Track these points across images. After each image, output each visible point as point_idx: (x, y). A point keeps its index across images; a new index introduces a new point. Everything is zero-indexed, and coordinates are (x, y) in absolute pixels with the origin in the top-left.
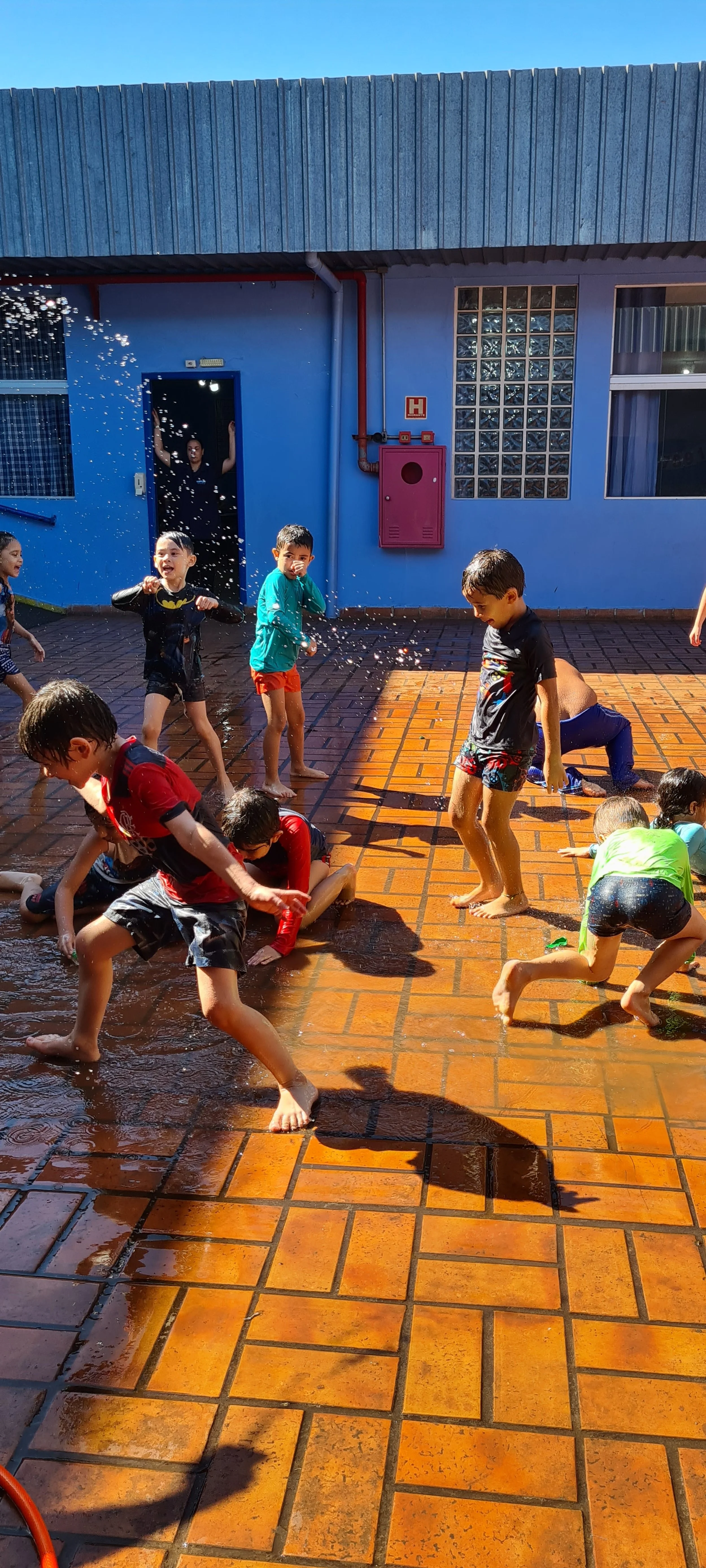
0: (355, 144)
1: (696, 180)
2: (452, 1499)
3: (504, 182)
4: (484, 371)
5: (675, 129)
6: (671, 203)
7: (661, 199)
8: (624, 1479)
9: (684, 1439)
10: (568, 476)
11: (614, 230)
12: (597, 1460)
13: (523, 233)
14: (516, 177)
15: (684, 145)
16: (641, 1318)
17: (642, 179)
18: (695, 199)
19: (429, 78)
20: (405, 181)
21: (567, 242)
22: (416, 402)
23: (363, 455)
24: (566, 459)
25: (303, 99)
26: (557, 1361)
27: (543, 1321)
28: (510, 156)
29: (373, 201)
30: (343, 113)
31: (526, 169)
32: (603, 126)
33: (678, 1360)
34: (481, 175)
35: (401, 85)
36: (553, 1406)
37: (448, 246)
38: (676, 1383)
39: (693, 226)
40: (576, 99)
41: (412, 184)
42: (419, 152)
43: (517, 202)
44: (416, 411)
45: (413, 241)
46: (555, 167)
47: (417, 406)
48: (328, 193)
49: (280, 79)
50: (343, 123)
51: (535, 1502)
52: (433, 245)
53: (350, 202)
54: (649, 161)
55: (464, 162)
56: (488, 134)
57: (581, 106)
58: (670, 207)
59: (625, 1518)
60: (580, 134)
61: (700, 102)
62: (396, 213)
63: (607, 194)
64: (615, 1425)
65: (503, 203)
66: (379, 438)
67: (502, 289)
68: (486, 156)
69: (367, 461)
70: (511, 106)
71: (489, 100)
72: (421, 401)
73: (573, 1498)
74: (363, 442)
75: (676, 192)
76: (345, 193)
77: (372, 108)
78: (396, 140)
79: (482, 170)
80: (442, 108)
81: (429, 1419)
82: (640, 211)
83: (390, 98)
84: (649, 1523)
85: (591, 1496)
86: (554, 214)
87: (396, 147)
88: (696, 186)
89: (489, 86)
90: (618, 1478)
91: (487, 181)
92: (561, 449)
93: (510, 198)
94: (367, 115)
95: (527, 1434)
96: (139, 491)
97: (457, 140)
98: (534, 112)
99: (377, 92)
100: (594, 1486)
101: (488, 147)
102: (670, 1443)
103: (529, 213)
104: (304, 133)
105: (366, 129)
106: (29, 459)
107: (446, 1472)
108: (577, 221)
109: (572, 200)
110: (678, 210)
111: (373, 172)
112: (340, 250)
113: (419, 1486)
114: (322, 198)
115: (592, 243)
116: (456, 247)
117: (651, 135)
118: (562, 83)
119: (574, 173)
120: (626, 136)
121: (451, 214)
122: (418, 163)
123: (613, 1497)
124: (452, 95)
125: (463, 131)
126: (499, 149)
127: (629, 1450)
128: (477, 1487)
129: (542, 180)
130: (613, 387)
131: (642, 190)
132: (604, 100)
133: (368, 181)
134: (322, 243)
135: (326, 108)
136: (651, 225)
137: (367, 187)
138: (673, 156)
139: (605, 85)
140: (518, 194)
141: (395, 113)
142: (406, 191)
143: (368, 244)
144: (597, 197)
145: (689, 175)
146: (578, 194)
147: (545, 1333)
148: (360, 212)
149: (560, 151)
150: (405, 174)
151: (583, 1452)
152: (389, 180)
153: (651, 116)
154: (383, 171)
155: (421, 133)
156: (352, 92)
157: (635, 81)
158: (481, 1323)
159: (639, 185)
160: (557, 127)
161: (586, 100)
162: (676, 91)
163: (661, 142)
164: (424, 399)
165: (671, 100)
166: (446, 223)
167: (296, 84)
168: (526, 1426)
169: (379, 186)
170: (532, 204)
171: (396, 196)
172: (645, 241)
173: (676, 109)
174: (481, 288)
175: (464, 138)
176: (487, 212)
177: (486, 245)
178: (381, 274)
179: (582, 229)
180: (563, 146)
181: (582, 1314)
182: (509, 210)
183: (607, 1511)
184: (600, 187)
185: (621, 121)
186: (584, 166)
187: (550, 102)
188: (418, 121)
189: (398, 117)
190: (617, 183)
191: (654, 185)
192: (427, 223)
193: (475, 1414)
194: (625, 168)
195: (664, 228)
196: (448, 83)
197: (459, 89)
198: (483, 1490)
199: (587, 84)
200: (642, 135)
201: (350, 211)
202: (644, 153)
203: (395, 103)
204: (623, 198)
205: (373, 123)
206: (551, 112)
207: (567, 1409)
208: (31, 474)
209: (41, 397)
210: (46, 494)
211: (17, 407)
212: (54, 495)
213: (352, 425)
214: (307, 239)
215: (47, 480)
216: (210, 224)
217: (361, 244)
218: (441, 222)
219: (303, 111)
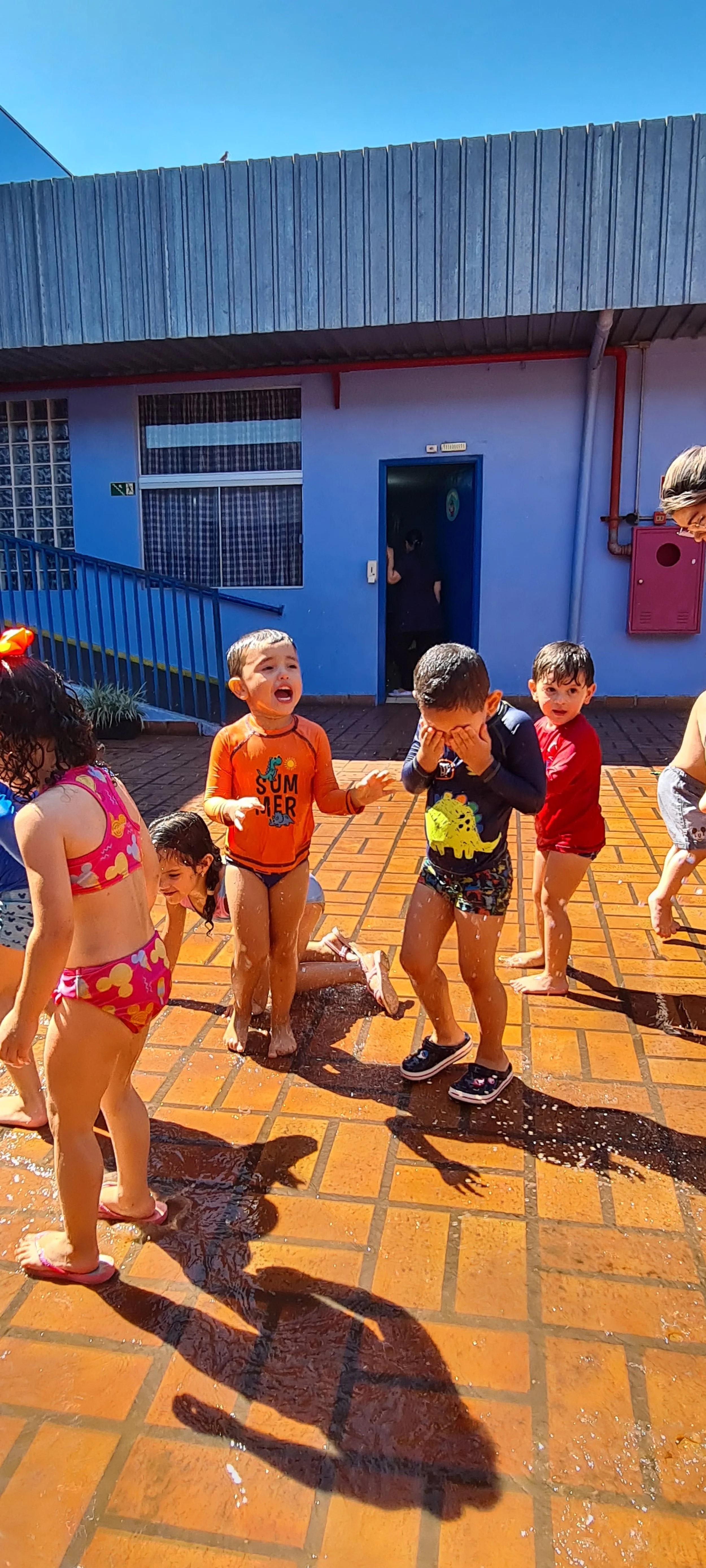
0: (671, 190)
23: (613, 537)
25: (615, 143)
29: (690, 250)
30: (662, 157)
48: (637, 245)
49: (590, 125)
50: (660, 167)
53: (662, 253)
66: (632, 518)
69: (617, 543)
74: (615, 523)
76: (657, 244)
77: (695, 150)
94: (687, 159)
96: (372, 578)
99: (702, 132)
104: (614, 182)
105: (684, 175)
106: (257, 550)
111: (691, 219)
112: (646, 306)
114: (630, 251)
133: (685, 229)
134: (630, 298)
135: (641, 152)
137: (684, 236)
143: (680, 298)
148: (672, 263)
156: (672, 133)
167: (608, 129)
169: (696, 234)
178: (644, 349)
201: (665, 261)
208: (257, 565)
209: (272, 488)
210: (272, 585)
211: (248, 499)
212: (280, 585)
213: (601, 507)
214: (610, 295)
215: (274, 571)
216: (502, 285)
217: (671, 298)
219: (615, 158)
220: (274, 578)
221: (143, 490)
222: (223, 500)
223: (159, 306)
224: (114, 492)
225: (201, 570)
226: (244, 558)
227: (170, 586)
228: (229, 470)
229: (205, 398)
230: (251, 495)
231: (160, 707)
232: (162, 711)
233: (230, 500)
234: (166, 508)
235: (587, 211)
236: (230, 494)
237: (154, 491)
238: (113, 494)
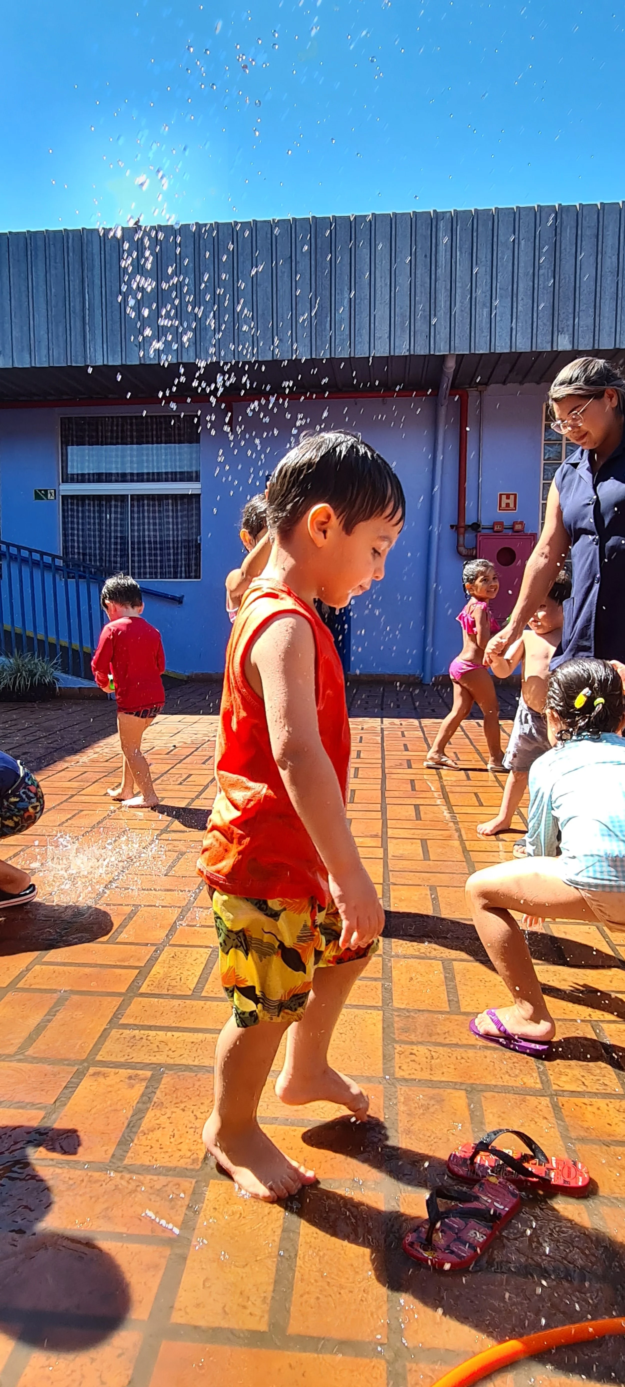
0: (499, 263)
19: (570, 208)
20: (544, 293)
22: (508, 497)
23: (462, 541)
25: (454, 227)
29: (515, 310)
30: (490, 238)
34: (614, 288)
35: (544, 214)
37: (582, 348)
41: (550, 296)
42: (557, 269)
44: (508, 505)
45: (550, 344)
47: (508, 501)
48: (473, 303)
49: (434, 211)
50: (489, 246)
52: (569, 347)
55: (598, 277)
62: (535, 320)
66: (476, 527)
69: (466, 546)
71: (623, 226)
72: (512, 497)
74: (462, 530)
76: (489, 304)
77: (517, 233)
78: (537, 260)
79: (614, 285)
80: (579, 233)
83: (533, 224)
87: (537, 265)
89: (623, 214)
91: (620, 292)
94: (512, 239)
97: (591, 260)
99: (521, 221)
104: (452, 256)
111: (515, 286)
112: (483, 352)
114: (468, 309)
121: (585, 321)
122: (557, 279)
124: (589, 222)
125: (598, 252)
133: (510, 294)
134: (466, 346)
135: (475, 234)
137: (510, 299)
141: (538, 236)
143: (508, 346)
148: (501, 320)
150: (543, 288)
152: (530, 293)
154: (524, 285)
155: (561, 254)
156: (498, 220)
164: (515, 495)
166: (580, 329)
167: (448, 214)
169: (520, 298)
171: (535, 306)
175: (599, 257)
178: (481, 392)
188: (558, 244)
189: (540, 240)
192: (563, 328)
196: (585, 212)
197: (596, 217)
203: (537, 230)
205: (516, 246)
208: (161, 561)
209: (175, 497)
210: (174, 578)
211: (154, 505)
212: (181, 578)
213: (450, 516)
214: (452, 343)
215: (175, 567)
216: (365, 332)
217: (502, 347)
218: (576, 327)
219: (454, 237)
220: (176, 573)
221: (63, 496)
222: (132, 506)
223: (80, 340)
224: (38, 497)
225: (112, 559)
226: (150, 555)
227: (85, 578)
228: (138, 481)
229: (118, 421)
230: (157, 503)
231: (73, 675)
232: (75, 678)
233: (138, 506)
234: (83, 512)
235: (433, 277)
236: (138, 501)
237: (72, 497)
238: (36, 499)
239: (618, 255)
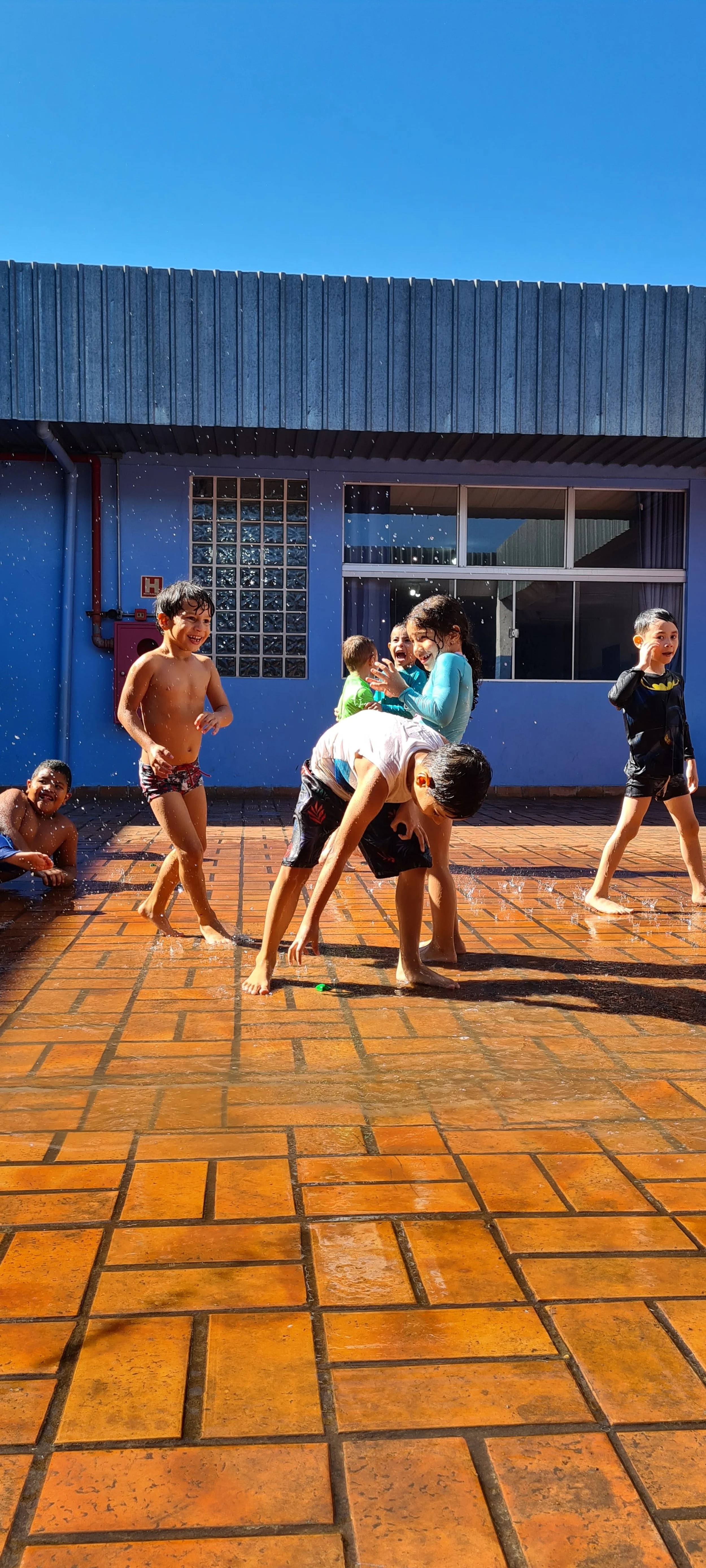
0: (87, 325)
1: (412, 379)
2: (126, 1545)
3: (233, 368)
4: (221, 555)
5: (391, 333)
6: (390, 397)
7: (382, 393)
8: (405, 1485)
9: (492, 1427)
10: (305, 657)
11: (339, 418)
12: (363, 1467)
13: (254, 415)
14: (245, 366)
15: (400, 347)
16: (420, 1301)
17: (363, 375)
18: (412, 395)
19: (160, 272)
20: (137, 361)
21: (296, 426)
22: (152, 581)
23: (97, 631)
24: (303, 640)
25: (35, 280)
26: (301, 1359)
27: (280, 1319)
28: (239, 346)
29: (106, 377)
30: (75, 296)
31: (255, 358)
32: (326, 326)
33: (474, 1342)
34: (212, 362)
35: (133, 276)
36: (295, 1409)
37: (180, 423)
38: (474, 1367)
39: (412, 419)
40: (299, 301)
41: (144, 365)
42: (150, 336)
43: (247, 388)
45: (146, 417)
46: (282, 358)
47: (152, 586)
48: (59, 367)
49: (12, 262)
50: (75, 305)
51: (266, 1531)
52: (166, 421)
53: (82, 377)
54: (369, 359)
55: (195, 348)
56: (217, 326)
57: (304, 307)
58: (390, 401)
59: (410, 1535)
60: (304, 331)
61: (413, 312)
62: (128, 389)
63: (332, 386)
64: (388, 1422)
65: (234, 388)
66: (114, 614)
67: (236, 479)
68: (216, 345)
69: (101, 637)
70: (239, 302)
71: (217, 295)
72: (157, 581)
73: (328, 1519)
74: (97, 618)
75: (395, 389)
76: (76, 368)
77: (104, 294)
78: (127, 324)
79: (213, 357)
80: (172, 299)
81: (98, 1446)
82: (362, 402)
83: (122, 286)
84: (449, 1536)
85: (356, 1513)
86: (283, 400)
87: (127, 330)
88: (412, 384)
89: (217, 283)
90: (396, 1485)
91: (218, 366)
92: (298, 630)
93: (240, 383)
94: (99, 300)
95: (253, 1448)
97: (187, 328)
98: (261, 309)
99: (109, 281)
100: (360, 1499)
101: (218, 337)
102: (471, 1434)
103: (258, 398)
104: (36, 312)
105: (98, 313)
107: (119, 1510)
108: (304, 408)
109: (299, 388)
110: (397, 404)
111: (105, 351)
112: (72, 421)
113: (69, 1535)
114: (54, 372)
115: (320, 428)
116: (189, 424)
117: (369, 337)
118: (286, 286)
119: (300, 365)
120: (347, 337)
121: (183, 394)
122: (150, 347)
123: (390, 1510)
124: (182, 289)
125: (194, 321)
126: (228, 339)
127: (412, 1449)
128: (170, 1523)
129: (270, 369)
130: (345, 574)
131: (364, 385)
132: (326, 303)
133: (100, 359)
134: (54, 413)
135: (58, 290)
136: (374, 416)
137: (100, 365)
138: (391, 357)
139: (326, 291)
140: (247, 380)
141: (127, 299)
142: (138, 370)
143: (100, 416)
144: (323, 390)
145: (406, 375)
146: (304, 384)
147: (283, 1331)
148: (92, 387)
149: (286, 346)
150: (137, 355)
151: (342, 1460)
152: (121, 359)
153: (369, 321)
154: (115, 350)
155: (153, 320)
156: (84, 278)
157: (353, 289)
158: (190, 1329)
159: (361, 380)
160: (282, 324)
161: (309, 303)
162: (391, 302)
163: (378, 344)
164: (160, 579)
165: (386, 309)
166: (178, 403)
167: (27, 267)
168: (253, 1438)
169: (111, 364)
170: (261, 390)
171: (128, 374)
172: (369, 429)
173: (391, 317)
174: (215, 478)
175: (195, 327)
176: (218, 394)
177: (218, 424)
178: (115, 460)
179: (310, 415)
180: (289, 341)
181: (336, 1307)
182: (240, 394)
183: (381, 1529)
184: (325, 379)
185: (341, 323)
186: (309, 360)
187: (276, 302)
188: (150, 309)
189: (130, 304)
190: (340, 377)
191: (375, 381)
192: (159, 401)
193: (173, 1431)
194: (347, 364)
195: (385, 419)
196: (178, 278)
197: (189, 284)
198: (179, 1526)
199: (309, 289)
200: (361, 336)
201: (82, 384)
202: (363, 352)
203: (126, 292)
204: (346, 390)
205: (105, 307)
206: (277, 310)
207: (317, 1411)
213: (84, 602)
214: (38, 408)
217: (93, 416)
218: (173, 401)
219: (35, 292)
235: (13, 334)
239: (215, 326)
